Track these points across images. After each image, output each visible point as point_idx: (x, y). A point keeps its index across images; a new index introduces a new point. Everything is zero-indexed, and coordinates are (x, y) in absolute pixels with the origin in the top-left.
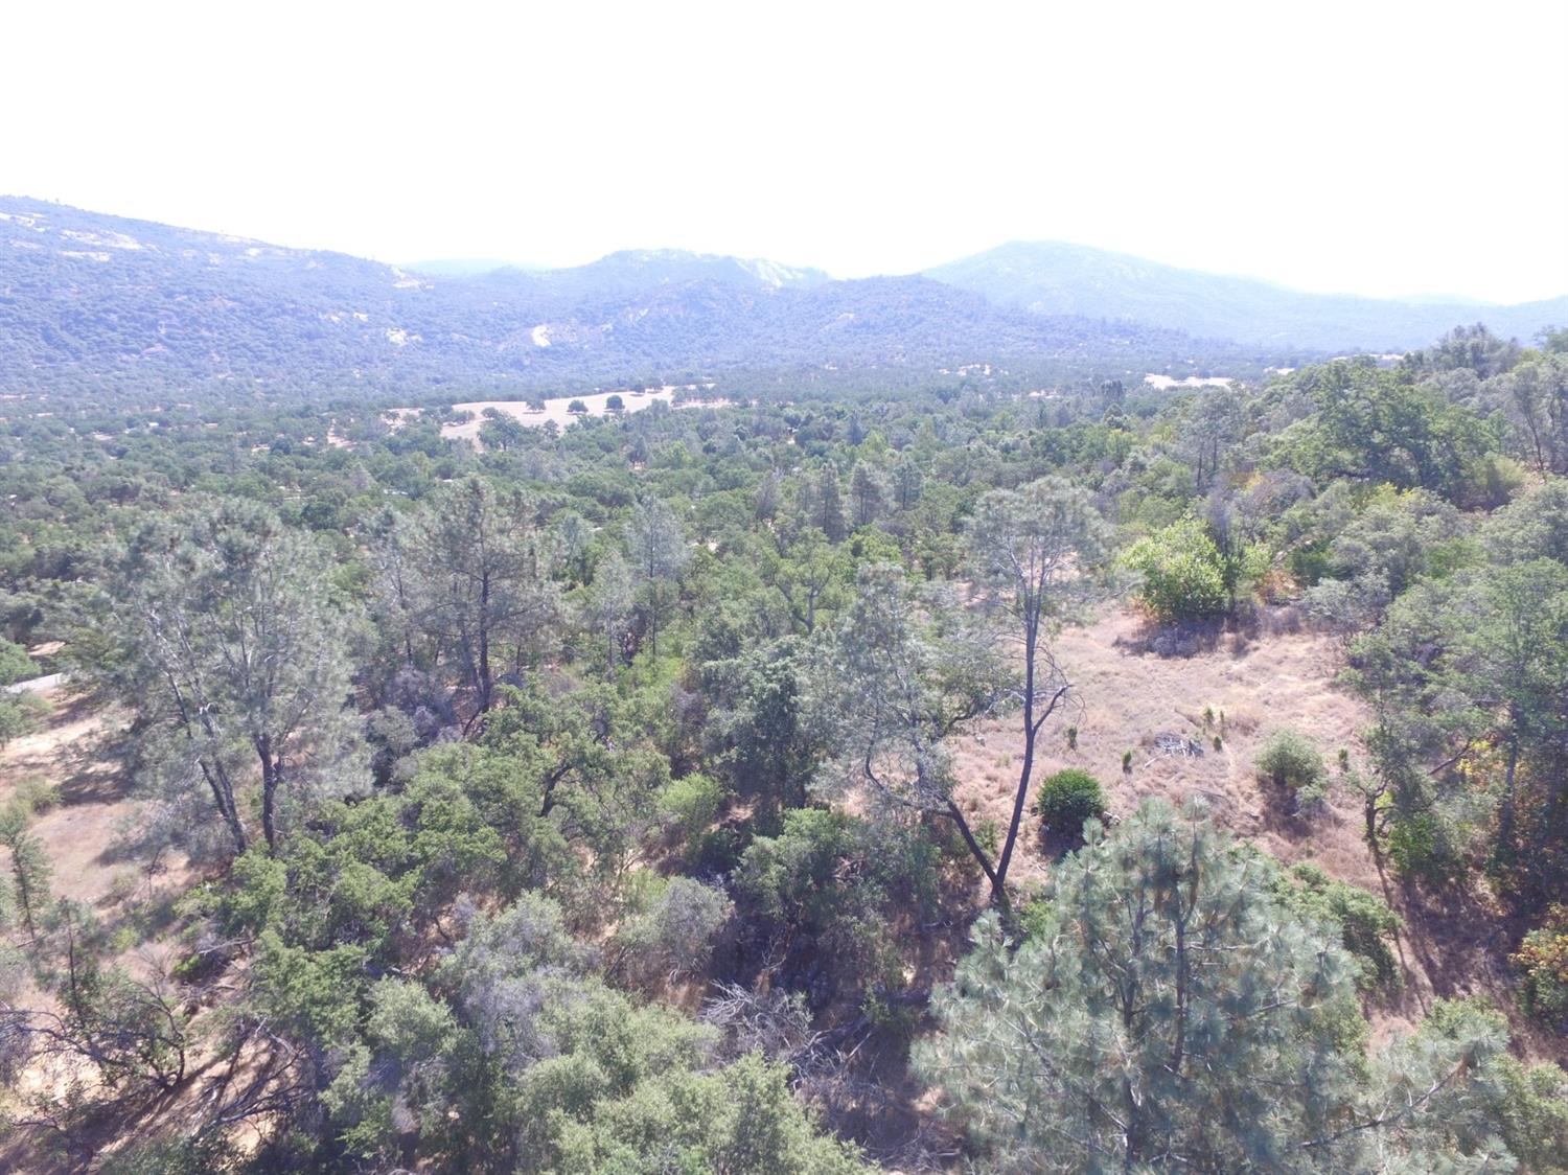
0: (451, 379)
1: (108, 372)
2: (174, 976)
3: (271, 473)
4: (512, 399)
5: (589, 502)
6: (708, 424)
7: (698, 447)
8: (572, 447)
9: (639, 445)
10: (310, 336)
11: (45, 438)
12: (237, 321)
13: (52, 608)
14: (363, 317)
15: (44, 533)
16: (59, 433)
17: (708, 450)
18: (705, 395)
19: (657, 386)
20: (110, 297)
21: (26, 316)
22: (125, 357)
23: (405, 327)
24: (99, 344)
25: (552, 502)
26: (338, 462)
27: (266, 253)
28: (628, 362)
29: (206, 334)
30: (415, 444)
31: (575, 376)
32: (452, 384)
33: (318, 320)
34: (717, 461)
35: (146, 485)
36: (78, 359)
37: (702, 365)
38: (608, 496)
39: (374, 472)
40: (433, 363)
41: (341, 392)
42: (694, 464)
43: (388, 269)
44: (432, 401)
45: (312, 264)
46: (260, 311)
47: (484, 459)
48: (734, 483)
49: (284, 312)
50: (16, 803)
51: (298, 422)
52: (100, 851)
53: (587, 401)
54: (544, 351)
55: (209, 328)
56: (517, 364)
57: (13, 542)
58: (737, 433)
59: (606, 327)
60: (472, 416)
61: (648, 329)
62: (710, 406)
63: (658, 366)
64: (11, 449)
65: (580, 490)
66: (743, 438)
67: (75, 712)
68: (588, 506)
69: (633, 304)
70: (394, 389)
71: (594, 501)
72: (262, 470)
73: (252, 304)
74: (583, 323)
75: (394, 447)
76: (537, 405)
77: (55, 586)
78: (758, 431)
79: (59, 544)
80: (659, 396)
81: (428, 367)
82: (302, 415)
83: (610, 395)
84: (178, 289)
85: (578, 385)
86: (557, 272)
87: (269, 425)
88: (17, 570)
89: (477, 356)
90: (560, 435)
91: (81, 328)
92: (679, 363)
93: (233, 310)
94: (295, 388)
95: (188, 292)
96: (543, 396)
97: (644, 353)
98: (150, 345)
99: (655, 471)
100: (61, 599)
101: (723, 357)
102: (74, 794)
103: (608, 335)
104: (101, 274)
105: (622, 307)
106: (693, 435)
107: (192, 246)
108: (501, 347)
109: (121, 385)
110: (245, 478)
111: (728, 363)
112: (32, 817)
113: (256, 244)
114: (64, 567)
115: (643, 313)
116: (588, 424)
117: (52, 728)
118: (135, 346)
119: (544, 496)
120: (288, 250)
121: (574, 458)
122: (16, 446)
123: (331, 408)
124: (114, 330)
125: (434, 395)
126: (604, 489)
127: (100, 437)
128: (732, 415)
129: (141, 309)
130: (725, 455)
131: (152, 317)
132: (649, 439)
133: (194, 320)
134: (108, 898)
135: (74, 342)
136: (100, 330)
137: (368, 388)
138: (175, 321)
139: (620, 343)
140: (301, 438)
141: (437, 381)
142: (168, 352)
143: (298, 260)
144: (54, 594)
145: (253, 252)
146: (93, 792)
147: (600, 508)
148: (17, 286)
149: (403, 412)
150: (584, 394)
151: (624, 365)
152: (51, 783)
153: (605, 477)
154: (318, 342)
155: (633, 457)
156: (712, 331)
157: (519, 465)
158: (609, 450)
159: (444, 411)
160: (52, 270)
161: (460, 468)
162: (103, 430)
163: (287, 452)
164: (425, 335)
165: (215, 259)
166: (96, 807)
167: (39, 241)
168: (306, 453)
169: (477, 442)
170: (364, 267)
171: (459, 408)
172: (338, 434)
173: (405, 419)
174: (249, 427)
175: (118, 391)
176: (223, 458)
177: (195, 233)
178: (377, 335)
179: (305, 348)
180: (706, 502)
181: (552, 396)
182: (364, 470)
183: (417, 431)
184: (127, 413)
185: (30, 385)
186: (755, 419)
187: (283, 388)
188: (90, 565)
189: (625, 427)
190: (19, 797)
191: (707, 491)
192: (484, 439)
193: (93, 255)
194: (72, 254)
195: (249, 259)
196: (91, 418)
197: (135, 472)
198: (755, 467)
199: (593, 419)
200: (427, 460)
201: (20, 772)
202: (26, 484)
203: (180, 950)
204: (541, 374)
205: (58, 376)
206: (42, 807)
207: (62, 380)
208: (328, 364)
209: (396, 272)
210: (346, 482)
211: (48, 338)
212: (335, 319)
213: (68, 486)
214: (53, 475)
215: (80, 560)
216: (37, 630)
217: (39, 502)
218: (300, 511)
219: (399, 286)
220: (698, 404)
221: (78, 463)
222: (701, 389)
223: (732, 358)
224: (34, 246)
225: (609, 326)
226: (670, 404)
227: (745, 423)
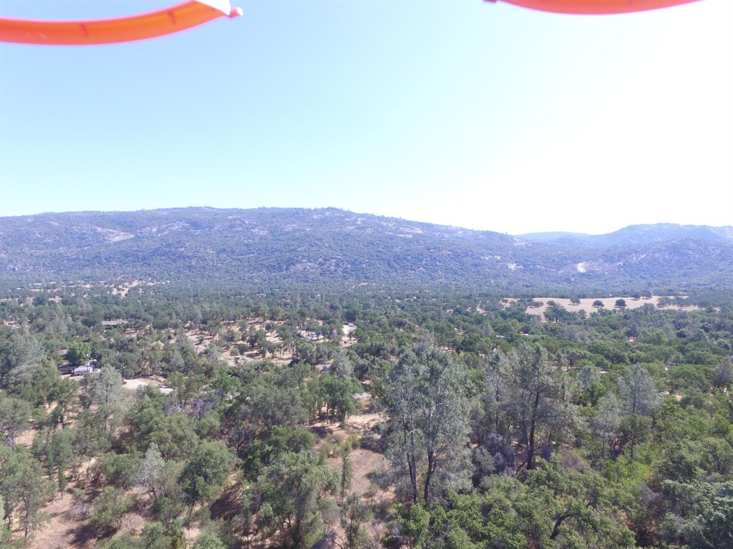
0: (534, 286)
1: (404, 277)
2: (382, 541)
3: (452, 322)
4: (563, 297)
5: (599, 357)
6: (681, 320)
7: (673, 333)
8: (593, 325)
9: (634, 327)
10: (476, 265)
11: (381, 300)
12: (450, 259)
13: (372, 367)
14: (499, 258)
15: (375, 337)
16: (385, 298)
17: (681, 335)
18: (680, 302)
19: (648, 295)
20: (410, 250)
21: (384, 257)
22: (410, 272)
23: (516, 262)
24: (403, 267)
25: (578, 354)
26: (479, 321)
27: (465, 233)
28: (630, 282)
29: (438, 263)
30: (513, 315)
31: (598, 288)
32: (534, 288)
33: (480, 259)
34: (686, 343)
35: (408, 322)
36: (396, 272)
37: (680, 285)
38: (611, 355)
39: (493, 327)
40: (527, 278)
41: (485, 289)
42: (670, 344)
43: (512, 237)
44: (524, 296)
45: (481, 236)
46: (459, 255)
47: (545, 326)
48: (698, 361)
49: (468, 255)
50: (348, 442)
51: (466, 301)
52: (368, 472)
53: (604, 301)
54: (583, 275)
55: (440, 262)
56: (568, 280)
57: (365, 339)
58: (703, 327)
59: (618, 264)
60: (542, 304)
61: (645, 265)
62: (684, 309)
63: (650, 284)
64: (371, 303)
65: (595, 350)
66: (707, 330)
67: (371, 410)
68: (598, 359)
69: (636, 252)
70: (507, 289)
71: (602, 357)
72: (449, 321)
73: (456, 252)
74: (605, 262)
75: (504, 316)
76: (576, 301)
77: (374, 359)
78: (719, 327)
79: (378, 343)
80: (648, 301)
81: (524, 280)
82: (468, 298)
83: (618, 299)
84: (431, 247)
85: (600, 292)
86: (594, 237)
87: (455, 301)
88: (364, 350)
89: (548, 276)
90: (587, 317)
91: (399, 262)
92: (664, 283)
93: (449, 255)
94: (467, 286)
95: (435, 248)
96: (580, 297)
97: (641, 277)
98: (419, 268)
99: (643, 345)
100: (375, 364)
101: (694, 281)
102: (365, 445)
103: (620, 267)
104: (407, 242)
105: (629, 254)
106: (670, 326)
107: (439, 231)
108: (561, 272)
109: (407, 282)
110: (443, 324)
111: (699, 285)
112: (351, 449)
113: (462, 229)
114: (377, 351)
115: (642, 257)
116: (603, 313)
117: (363, 414)
118: (414, 268)
119: (574, 351)
120: (473, 231)
121: (593, 331)
122: (373, 303)
123: (480, 296)
124: (409, 262)
125: (525, 293)
126: (609, 351)
127: (398, 301)
128: (700, 316)
129: (418, 254)
130: (692, 340)
131: (421, 257)
132: (640, 325)
133: (435, 258)
134: (367, 494)
135: (396, 266)
136: (405, 262)
137: (496, 288)
138: (429, 259)
139: (627, 272)
140: (466, 307)
141: (527, 286)
142: (424, 270)
143: (476, 235)
144: (373, 362)
145: (460, 232)
146: (371, 445)
147: (606, 361)
148: (384, 247)
149: (510, 300)
150: (603, 297)
151: (628, 283)
152: (359, 437)
153: (610, 344)
154: (479, 268)
155: (629, 334)
156: (688, 266)
157: (563, 332)
158: (614, 328)
159: (528, 301)
160: (394, 241)
161: (533, 329)
162: (399, 298)
163: (460, 313)
164: (524, 266)
165: (446, 236)
166: (371, 452)
167: (393, 232)
168: (467, 314)
169: (543, 317)
170: (502, 237)
171: (536, 300)
172: (481, 307)
173: (510, 303)
174: (447, 301)
175: (406, 284)
176: (436, 314)
177: (441, 226)
178: (504, 265)
179: (473, 270)
180: (676, 369)
181: (584, 297)
182: (490, 326)
183: (515, 309)
184: (407, 292)
185: (381, 280)
186: (717, 320)
187: (463, 286)
188: (385, 352)
189: (625, 317)
190: (349, 439)
191: (677, 362)
192: (546, 316)
193: (407, 235)
194: (401, 236)
195: (458, 235)
196: (396, 294)
197: (406, 316)
198: (715, 352)
199: (607, 311)
200: (518, 324)
201: (351, 429)
202: (373, 318)
203: (386, 530)
204: (580, 286)
205: (389, 278)
206: (355, 446)
207: (390, 279)
208: (481, 277)
209: (516, 239)
210: (481, 330)
211: (389, 265)
212: (487, 258)
213: (384, 320)
214: (381, 315)
215: (383, 349)
216: (366, 375)
217: (375, 324)
218: (461, 342)
219: (515, 245)
220: (676, 308)
221: (389, 311)
222: (678, 299)
223: (702, 282)
224: (391, 233)
225: (621, 263)
226: (655, 306)
227: (710, 322)
